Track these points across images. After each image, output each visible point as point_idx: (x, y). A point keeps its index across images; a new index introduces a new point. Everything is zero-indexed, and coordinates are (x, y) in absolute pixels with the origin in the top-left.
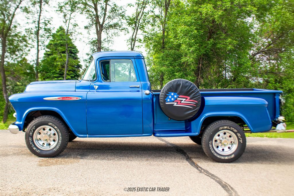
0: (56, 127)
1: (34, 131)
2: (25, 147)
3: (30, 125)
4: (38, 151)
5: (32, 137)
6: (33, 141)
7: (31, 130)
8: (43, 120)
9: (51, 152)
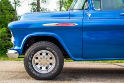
0: (53, 51)
1: (33, 55)
2: (25, 72)
3: (28, 50)
4: (37, 75)
5: (31, 61)
6: (32, 65)
7: (30, 55)
8: (41, 45)
9: (49, 75)
